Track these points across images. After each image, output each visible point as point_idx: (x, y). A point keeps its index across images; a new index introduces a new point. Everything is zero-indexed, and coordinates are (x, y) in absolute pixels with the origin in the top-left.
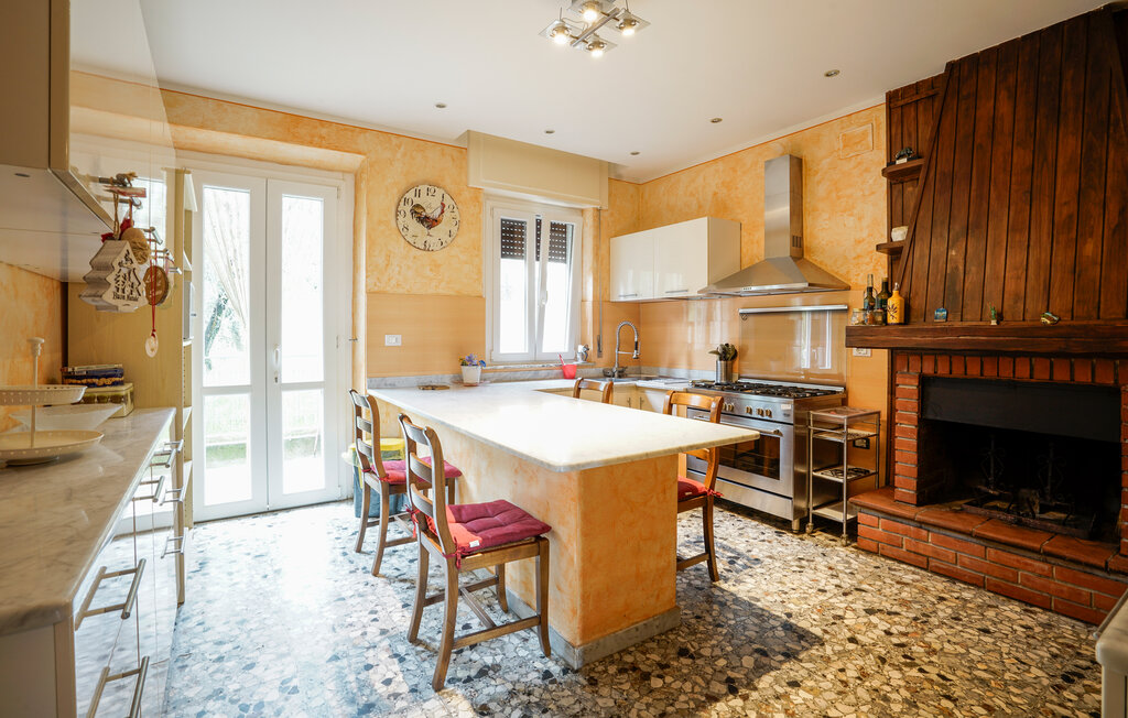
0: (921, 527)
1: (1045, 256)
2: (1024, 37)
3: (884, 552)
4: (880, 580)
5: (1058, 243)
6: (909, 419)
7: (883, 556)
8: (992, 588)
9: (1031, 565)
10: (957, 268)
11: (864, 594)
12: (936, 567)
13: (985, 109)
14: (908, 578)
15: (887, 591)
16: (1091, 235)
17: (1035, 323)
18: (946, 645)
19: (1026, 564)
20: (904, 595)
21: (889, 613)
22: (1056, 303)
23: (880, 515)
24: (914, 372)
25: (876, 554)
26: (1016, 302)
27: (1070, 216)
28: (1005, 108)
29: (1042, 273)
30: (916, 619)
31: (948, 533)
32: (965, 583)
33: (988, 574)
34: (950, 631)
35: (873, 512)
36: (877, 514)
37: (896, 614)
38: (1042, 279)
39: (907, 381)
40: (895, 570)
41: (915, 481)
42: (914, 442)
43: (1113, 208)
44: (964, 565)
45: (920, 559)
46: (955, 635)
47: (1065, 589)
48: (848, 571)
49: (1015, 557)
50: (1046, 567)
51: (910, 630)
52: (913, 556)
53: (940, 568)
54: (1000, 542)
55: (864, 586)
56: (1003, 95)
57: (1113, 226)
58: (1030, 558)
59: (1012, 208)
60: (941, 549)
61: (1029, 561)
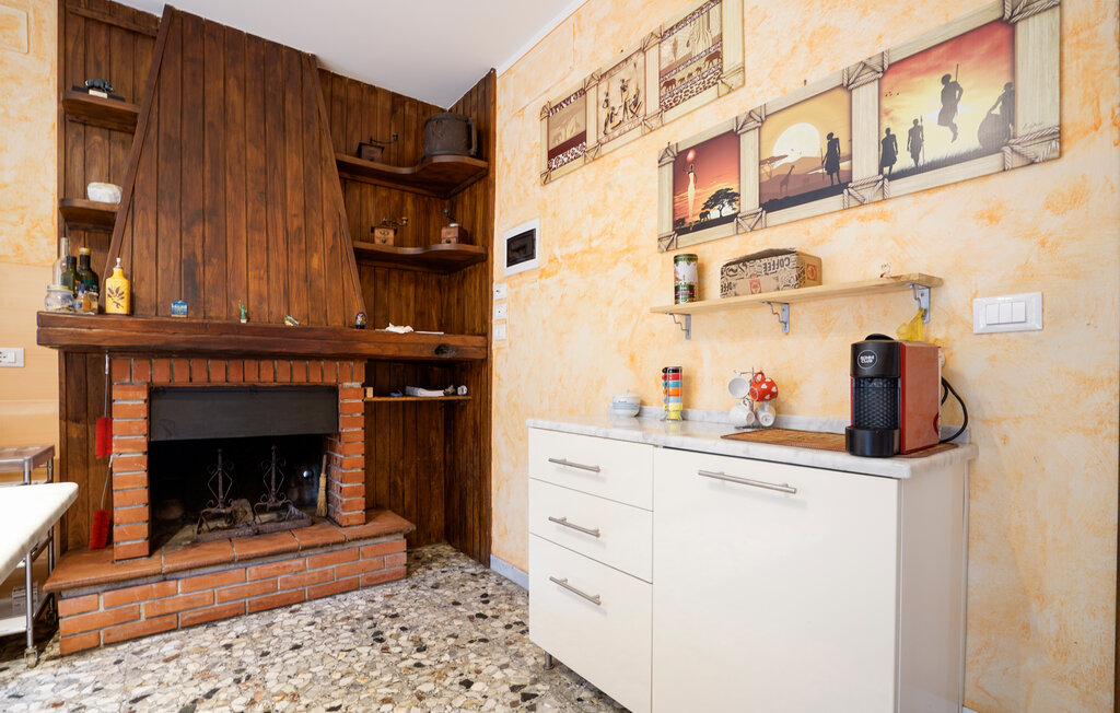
0: (165, 580)
1: (282, 261)
2: (249, 36)
3: (112, 638)
4: (144, 672)
5: (292, 250)
6: (134, 445)
7: (108, 645)
8: (255, 609)
9: (289, 566)
10: (194, 254)
11: (148, 699)
12: (191, 618)
13: (214, 87)
14: (169, 649)
15: (168, 677)
16: (316, 250)
17: (280, 326)
18: (294, 681)
19: (285, 567)
20: (192, 668)
21: (208, 696)
22: (295, 308)
23: (99, 589)
24: (141, 382)
25: (97, 647)
26: (260, 303)
27: (300, 229)
28: (235, 96)
29: (281, 276)
30: (238, 681)
31: (202, 571)
32: (225, 619)
33: (249, 596)
34: (278, 667)
35: (86, 590)
36: (93, 590)
37: (214, 691)
38: (282, 282)
39: (131, 394)
40: (142, 651)
41: (146, 525)
42: (142, 475)
43: (329, 231)
44: (223, 600)
45: (167, 620)
46: (284, 668)
47: (316, 575)
48: (89, 690)
49: (275, 566)
50: (300, 562)
51: (250, 695)
52: (157, 622)
53: (194, 618)
54: (256, 557)
55: (137, 692)
56: (232, 82)
57: (330, 246)
58: (286, 560)
59: (250, 204)
60: (195, 594)
61: (287, 563)
